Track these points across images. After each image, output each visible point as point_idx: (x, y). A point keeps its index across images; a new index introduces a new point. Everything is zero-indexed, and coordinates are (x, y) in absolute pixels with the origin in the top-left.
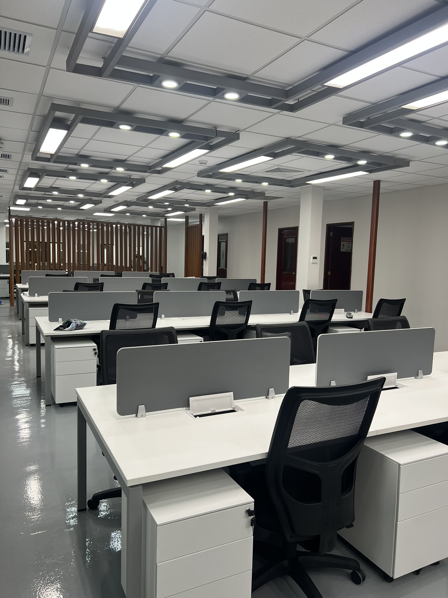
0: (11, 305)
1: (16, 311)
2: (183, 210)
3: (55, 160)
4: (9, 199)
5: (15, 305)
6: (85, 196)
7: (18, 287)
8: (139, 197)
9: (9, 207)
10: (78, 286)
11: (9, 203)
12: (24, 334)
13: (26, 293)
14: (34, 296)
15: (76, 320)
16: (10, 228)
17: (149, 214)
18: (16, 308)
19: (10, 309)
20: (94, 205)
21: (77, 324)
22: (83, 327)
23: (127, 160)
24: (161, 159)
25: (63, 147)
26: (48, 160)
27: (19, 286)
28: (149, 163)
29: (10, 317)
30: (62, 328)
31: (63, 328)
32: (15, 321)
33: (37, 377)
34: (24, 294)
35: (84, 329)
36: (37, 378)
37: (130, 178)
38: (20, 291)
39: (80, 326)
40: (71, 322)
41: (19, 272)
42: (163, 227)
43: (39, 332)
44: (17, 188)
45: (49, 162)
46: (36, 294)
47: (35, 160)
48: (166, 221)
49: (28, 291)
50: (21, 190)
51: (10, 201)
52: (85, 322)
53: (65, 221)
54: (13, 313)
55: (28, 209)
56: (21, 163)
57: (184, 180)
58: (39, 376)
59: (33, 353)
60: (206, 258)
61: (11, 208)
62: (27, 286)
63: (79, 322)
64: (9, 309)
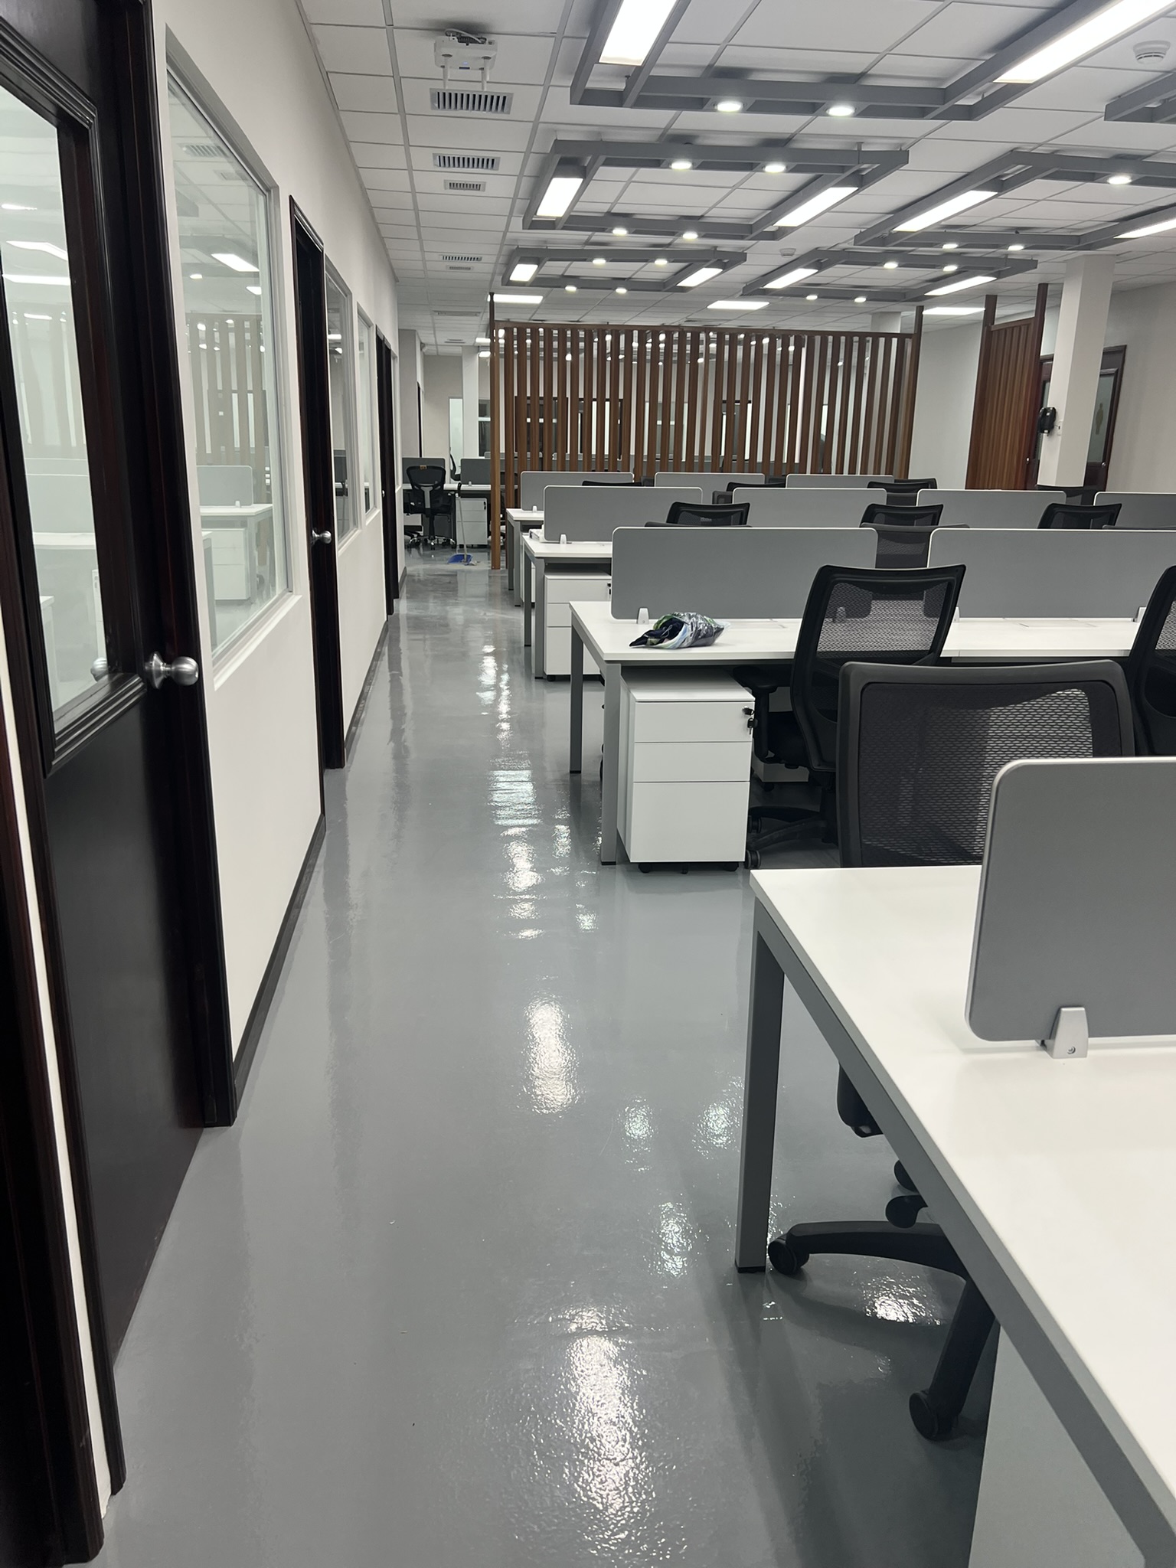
0: (492, 566)
1: (507, 581)
2: (992, 269)
3: (642, 94)
4: (493, 266)
5: (503, 567)
6: (705, 236)
7: (511, 517)
8: (863, 230)
9: (492, 295)
10: (678, 513)
11: (492, 280)
12: (530, 646)
13: (537, 532)
14: (558, 541)
15: (693, 616)
16: (493, 361)
17: (878, 295)
18: (507, 575)
19: (490, 577)
20: (717, 271)
21: (697, 628)
22: (714, 641)
23: (870, 76)
24: (988, 57)
25: (670, 40)
26: (616, 99)
27: (515, 514)
28: (943, 80)
29: (491, 596)
30: (653, 640)
31: (658, 640)
32: (502, 609)
33: (571, 772)
34: (531, 537)
35: (717, 645)
36: (571, 776)
37: (859, 150)
38: (517, 527)
39: (704, 636)
40: (682, 623)
41: (512, 478)
42: (909, 336)
43: (579, 640)
44: (517, 222)
45: (621, 106)
46: (563, 537)
47: (580, 104)
48: (920, 317)
49: (543, 526)
50: (529, 229)
51: (493, 274)
52: (720, 622)
53: (631, 329)
54: (498, 589)
55: (537, 300)
56: (536, 123)
57: (1040, 145)
58: (575, 771)
59: (560, 700)
60: (1053, 427)
61: (498, 298)
62: (537, 515)
63: (702, 623)
64: (488, 578)
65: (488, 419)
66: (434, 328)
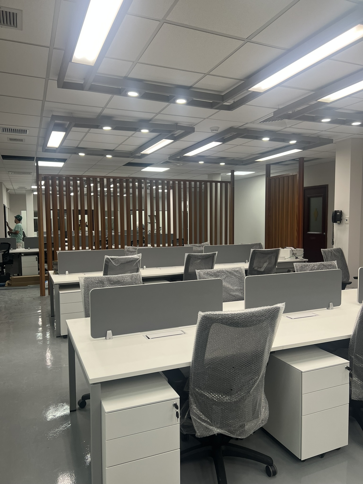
65: (37, 218)
66: (11, 182)
